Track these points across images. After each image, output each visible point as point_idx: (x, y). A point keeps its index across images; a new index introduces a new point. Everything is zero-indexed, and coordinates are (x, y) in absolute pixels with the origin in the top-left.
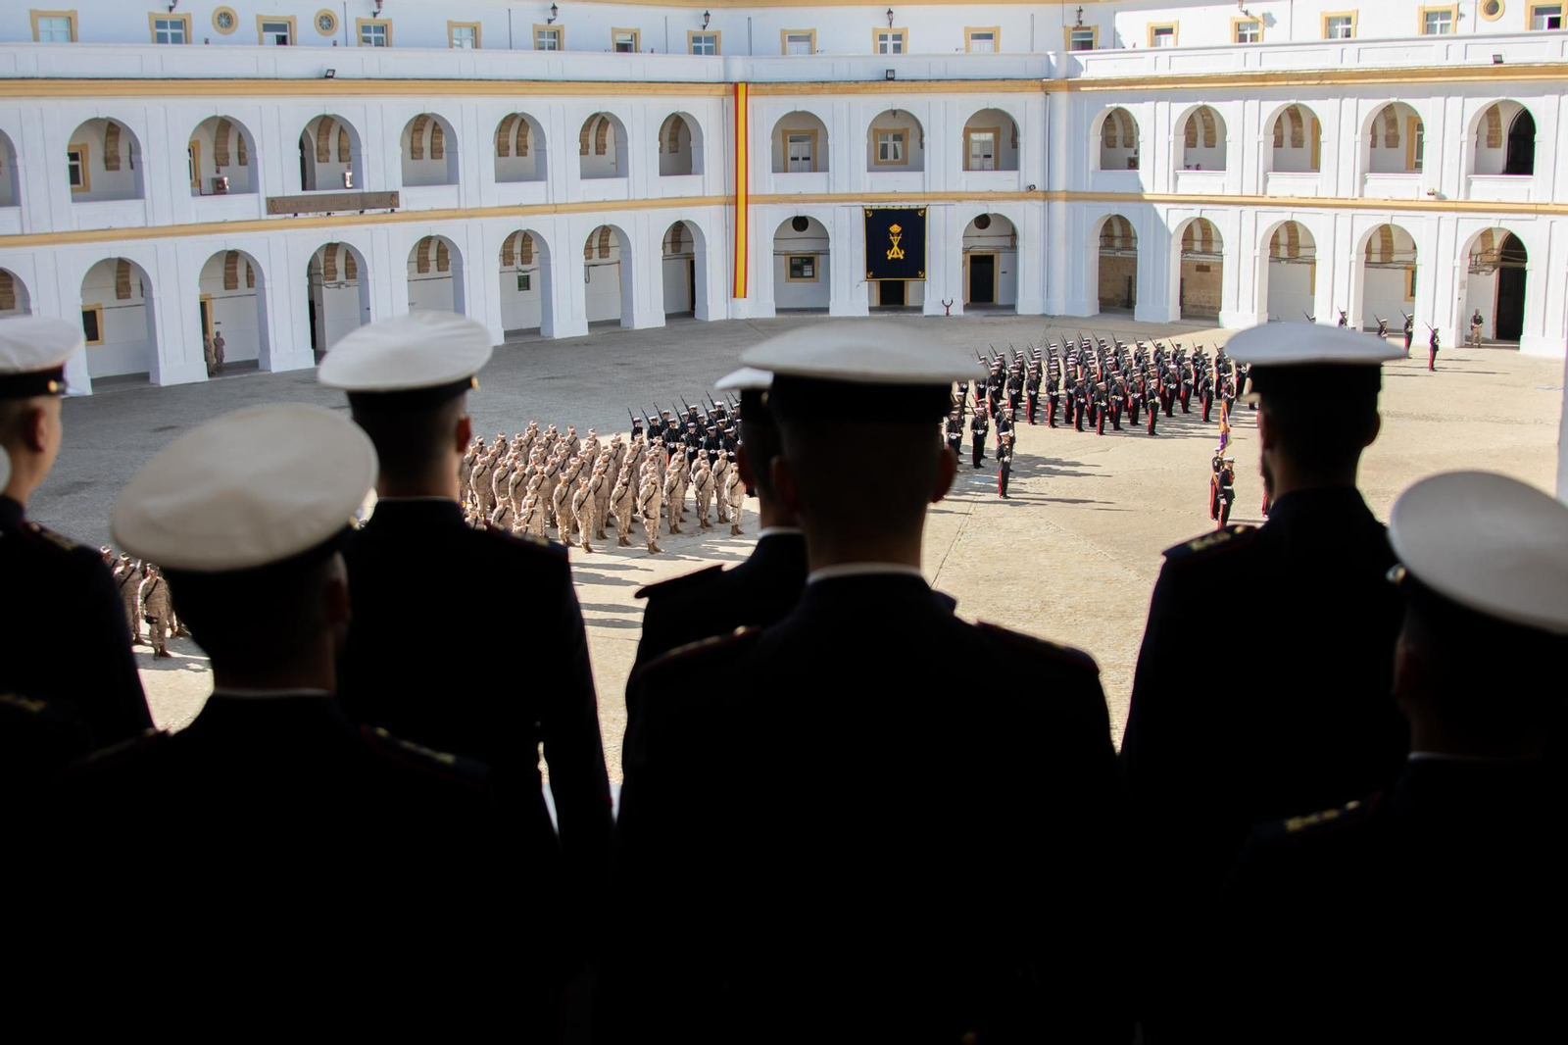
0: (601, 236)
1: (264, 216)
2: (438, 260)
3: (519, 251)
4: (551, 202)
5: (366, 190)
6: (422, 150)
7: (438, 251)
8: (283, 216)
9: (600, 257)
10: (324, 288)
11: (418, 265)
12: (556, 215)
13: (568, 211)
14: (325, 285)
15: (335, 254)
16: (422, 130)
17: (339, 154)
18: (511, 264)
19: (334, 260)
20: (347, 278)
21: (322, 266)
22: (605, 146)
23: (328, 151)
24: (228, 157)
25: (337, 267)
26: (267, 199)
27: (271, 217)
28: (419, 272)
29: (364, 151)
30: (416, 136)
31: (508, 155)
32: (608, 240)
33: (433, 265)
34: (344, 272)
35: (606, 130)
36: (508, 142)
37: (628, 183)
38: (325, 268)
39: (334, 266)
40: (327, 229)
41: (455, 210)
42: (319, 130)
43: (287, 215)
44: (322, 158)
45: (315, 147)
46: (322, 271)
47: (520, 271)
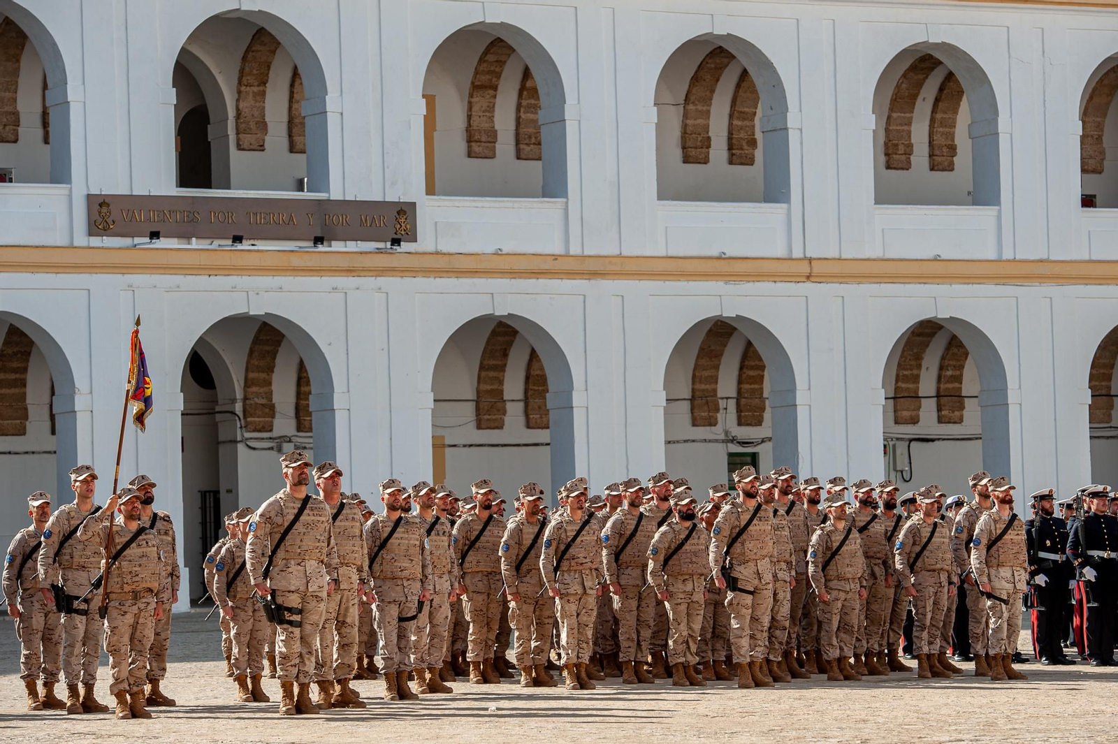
0: (941, 368)
1: (81, 239)
2: (526, 400)
3: (733, 392)
4: (798, 253)
5: (335, 194)
6: (492, 136)
7: (527, 378)
8: (127, 241)
9: (940, 420)
10: (241, 448)
11: (478, 409)
12: (808, 287)
13: (842, 278)
14: (244, 440)
15: (270, 369)
16: (495, 88)
17: (290, 136)
18: (712, 422)
19: (269, 383)
20: (299, 429)
21: (239, 395)
22: (953, 149)
23: (263, 126)
24: (17, 123)
25: (276, 399)
26: (90, 198)
27: (96, 241)
28: (479, 427)
29: (332, 103)
30: (480, 101)
31: (706, 161)
32: (959, 379)
33: (514, 413)
34: (292, 412)
35: (955, 111)
36: (706, 128)
37: (999, 218)
38: (245, 399)
39: (269, 395)
40: (234, 280)
41: (555, 257)
42: (242, 73)
43: (137, 240)
44: (247, 139)
45: (231, 113)
46: (238, 408)
47: (733, 440)
